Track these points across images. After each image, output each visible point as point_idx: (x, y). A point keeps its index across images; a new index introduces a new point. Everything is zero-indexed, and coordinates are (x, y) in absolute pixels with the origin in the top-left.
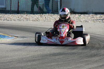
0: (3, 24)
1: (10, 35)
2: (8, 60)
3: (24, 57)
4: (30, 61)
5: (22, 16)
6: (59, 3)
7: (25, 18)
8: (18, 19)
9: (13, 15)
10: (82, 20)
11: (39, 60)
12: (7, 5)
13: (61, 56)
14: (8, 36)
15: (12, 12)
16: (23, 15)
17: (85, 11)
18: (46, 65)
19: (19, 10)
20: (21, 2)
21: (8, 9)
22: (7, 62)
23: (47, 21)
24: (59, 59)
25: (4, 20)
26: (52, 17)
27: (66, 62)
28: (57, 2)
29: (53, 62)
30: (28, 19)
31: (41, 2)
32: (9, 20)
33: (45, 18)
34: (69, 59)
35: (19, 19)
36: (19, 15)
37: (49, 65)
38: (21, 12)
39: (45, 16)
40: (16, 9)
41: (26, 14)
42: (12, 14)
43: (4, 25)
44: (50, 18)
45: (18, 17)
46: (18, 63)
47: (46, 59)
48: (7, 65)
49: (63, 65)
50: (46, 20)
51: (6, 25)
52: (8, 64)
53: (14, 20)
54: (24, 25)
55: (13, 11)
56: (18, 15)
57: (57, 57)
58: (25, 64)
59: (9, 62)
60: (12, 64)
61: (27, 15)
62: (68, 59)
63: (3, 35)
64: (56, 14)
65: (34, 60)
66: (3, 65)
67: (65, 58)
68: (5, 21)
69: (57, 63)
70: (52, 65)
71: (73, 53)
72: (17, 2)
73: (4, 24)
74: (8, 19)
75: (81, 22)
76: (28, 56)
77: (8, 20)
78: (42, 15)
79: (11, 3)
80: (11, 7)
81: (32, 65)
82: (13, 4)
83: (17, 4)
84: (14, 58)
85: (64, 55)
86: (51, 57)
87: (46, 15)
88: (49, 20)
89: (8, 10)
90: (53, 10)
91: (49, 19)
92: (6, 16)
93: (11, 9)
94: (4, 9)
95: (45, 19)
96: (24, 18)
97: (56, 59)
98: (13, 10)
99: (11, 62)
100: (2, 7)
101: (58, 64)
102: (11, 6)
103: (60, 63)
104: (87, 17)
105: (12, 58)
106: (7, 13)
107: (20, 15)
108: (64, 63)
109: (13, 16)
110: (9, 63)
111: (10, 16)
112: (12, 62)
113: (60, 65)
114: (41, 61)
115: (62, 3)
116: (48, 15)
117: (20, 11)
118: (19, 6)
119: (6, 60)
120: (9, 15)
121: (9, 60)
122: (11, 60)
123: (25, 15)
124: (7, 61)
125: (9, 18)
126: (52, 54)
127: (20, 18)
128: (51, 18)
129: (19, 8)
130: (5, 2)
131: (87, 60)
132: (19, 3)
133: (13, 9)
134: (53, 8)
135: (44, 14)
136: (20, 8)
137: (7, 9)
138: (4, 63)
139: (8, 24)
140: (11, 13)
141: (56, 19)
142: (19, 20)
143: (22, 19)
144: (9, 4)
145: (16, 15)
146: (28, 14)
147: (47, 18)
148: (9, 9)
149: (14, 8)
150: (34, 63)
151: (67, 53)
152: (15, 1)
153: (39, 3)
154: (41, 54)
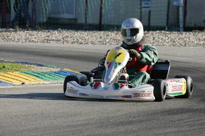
0: (71, 51)
2: (80, 121)
3: (112, 115)
4: (122, 123)
5: (108, 35)
6: (181, 10)
7: (114, 39)
8: (99, 40)
9: (91, 32)
11: (142, 121)
12: (78, 13)
13: (185, 116)
15: (88, 28)
16: (109, 33)
18: (155, 131)
19: (103, 23)
20: (107, 7)
21: (82, 20)
22: (78, 126)
23: (157, 45)
24: (181, 122)
25: (72, 43)
26: (167, 38)
27: (195, 127)
28: (178, 7)
29: (169, 127)
30: (119, 40)
31: (144, 7)
32: (82, 43)
33: (152, 38)
34: (200, 122)
35: (101, 40)
36: (102, 32)
37: (161, 132)
38: (105, 26)
39: (154, 36)
40: (97, 22)
41: (117, 30)
42: (88, 32)
43: (73, 52)
44: (162, 39)
45: (101, 38)
46: (99, 127)
47: (154, 119)
48: (78, 131)
49: (190, 133)
50: (155, 44)
51: (77, 54)
52: (80, 128)
53: (93, 43)
55: (90, 25)
56: (100, 32)
57: (177, 117)
58: (114, 130)
59: (82, 125)
60: (88, 129)
62: (198, 120)
63: (70, 72)
64: (174, 32)
65: (130, 123)
66: (71, 131)
67: (192, 120)
68: (76, 45)
69: (176, 129)
70: (166, 133)
72: (99, 7)
73: (73, 50)
74: (80, 40)
76: (120, 113)
77: (80, 43)
78: (147, 34)
79: (86, 10)
80: (86, 18)
81: (127, 131)
82: (90, 11)
83: (99, 11)
84: (92, 117)
85: (191, 114)
86: (164, 116)
87: (155, 32)
88: (162, 44)
89: (81, 22)
90: (169, 24)
91: (160, 41)
92: (76, 35)
93: (86, 21)
94: (73, 21)
95: (152, 41)
96: (111, 39)
97: (174, 121)
98: (91, 23)
99: (85, 124)
100: (70, 18)
101: (178, 131)
102: (87, 16)
103: (183, 129)
105: (88, 117)
106: (79, 30)
107: (104, 34)
108: (192, 128)
109: (89, 36)
111: (84, 35)
112: (88, 124)
113: (182, 134)
114: (145, 125)
115: (187, 10)
116: (159, 33)
117: (103, 25)
118: (103, 15)
119: (77, 121)
120: (83, 33)
121: (82, 120)
122: (86, 120)
123: (114, 34)
124: (79, 123)
125: (82, 39)
126: (166, 111)
127: (103, 38)
128: (164, 38)
129: (103, 19)
130: (75, 7)
132: (103, 10)
133: (90, 21)
134: (169, 20)
135: (151, 32)
136: (104, 20)
137: (79, 22)
138: (74, 126)
139: (81, 50)
140: (86, 30)
141: (174, 42)
142: (102, 43)
143: (107, 41)
144: (83, 12)
145: (96, 34)
147: (156, 39)
148: (83, 22)
149: (93, 19)
150: (131, 127)
151: (198, 109)
152: (95, 6)
153: (141, 9)
154: (145, 110)
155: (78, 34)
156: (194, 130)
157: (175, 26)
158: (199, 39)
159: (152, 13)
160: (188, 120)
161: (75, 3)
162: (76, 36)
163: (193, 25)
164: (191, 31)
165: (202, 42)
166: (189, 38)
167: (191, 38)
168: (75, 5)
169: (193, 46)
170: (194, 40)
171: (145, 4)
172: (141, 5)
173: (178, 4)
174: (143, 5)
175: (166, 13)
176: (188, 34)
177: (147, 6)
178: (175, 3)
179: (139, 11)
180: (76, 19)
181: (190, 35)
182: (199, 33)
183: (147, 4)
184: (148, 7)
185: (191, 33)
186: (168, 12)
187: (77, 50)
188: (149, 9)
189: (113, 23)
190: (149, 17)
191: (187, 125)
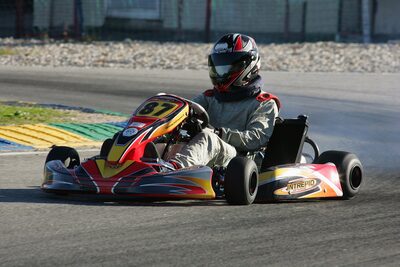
155: (163, 50)
156: (385, 235)
157: (353, 33)
159: (309, 7)
160: (374, 217)
162: (160, 54)
163: (389, 31)
164: (386, 42)
166: (380, 55)
167: (385, 57)
169: (389, 71)
170: (389, 60)
175: (337, 6)
176: (379, 48)
180: (160, 21)
181: (383, 51)
182: (399, 45)
185: (385, 45)
186: (341, 5)
187: (161, 82)
190: (304, 16)
191: (371, 227)
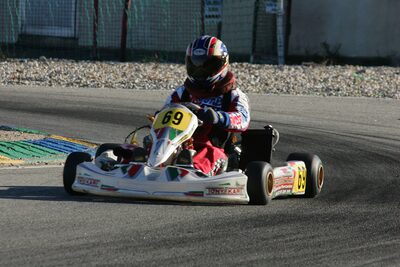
0: (66, 102)
1: (93, 144)
2: (83, 238)
3: (146, 227)
4: (166, 243)
5: (138, 70)
6: (280, 21)
7: (150, 79)
8: (121, 79)
9: (104, 64)
10: (368, 88)
11: (204, 239)
12: (80, 27)
13: (288, 228)
14: (86, 144)
15: (99, 55)
16: (141, 66)
17: (383, 54)
18: (230, 259)
19: (128, 46)
20: (136, 16)
21: (86, 41)
22: (79, 248)
24: (280, 240)
25: (68, 85)
26: (253, 76)
27: (306, 251)
28: (275, 17)
29: (257, 250)
30: (160, 80)
31: (210, 16)
32: (87, 86)
34: (317, 240)
35: (125, 79)
36: (127, 64)
38: (133, 53)
40: (117, 44)
41: (155, 61)
42: (99, 63)
43: (71, 102)
44: (244, 79)
45: (124, 75)
46: (121, 250)
47: (228, 235)
48: (80, 257)
49: (296, 261)
51: (79, 106)
52: (83, 252)
53: (108, 85)
54: (144, 106)
55: (103, 50)
56: (122, 64)
57: (271, 231)
58: (149, 256)
59: (88, 246)
60: (100, 254)
61: (156, 68)
62: (313, 237)
63: (65, 142)
64: (267, 66)
65: (182, 242)
66: (67, 258)
67: (301, 236)
68: (75, 89)
69: (271, 255)
70: (252, 262)
71: (334, 218)
72: (121, 16)
73: (69, 98)
74: (84, 79)
75: (366, 95)
76: (161, 224)
77: (84, 86)
79: (96, 20)
80: (95, 35)
81: (176, 258)
82: (103, 23)
83: (121, 23)
84: (107, 230)
85: (298, 225)
86: (248, 228)
88: (243, 88)
89: (86, 44)
90: (257, 50)
91: (240, 82)
92: (76, 68)
93: (95, 43)
94: (70, 42)
96: (145, 77)
97: (267, 239)
98: (104, 45)
99: (94, 245)
100: (63, 35)
101: (275, 258)
102: (97, 33)
104: (388, 79)
105: (99, 231)
106: (81, 60)
107: (130, 67)
108: (300, 253)
109: (102, 71)
110: (88, 248)
111: (92, 70)
112: (98, 244)
113: (283, 263)
114: (209, 246)
115: (292, 22)
117: (129, 50)
118: (128, 31)
119: (77, 239)
120: (90, 64)
121: (87, 237)
122: (95, 236)
123: (151, 67)
124: (81, 242)
125: (88, 78)
126: (251, 219)
127: (129, 76)
128: (248, 77)
129: (128, 38)
130: (73, 14)
131: (388, 243)
132: (129, 20)
133: (103, 42)
134: (257, 42)
136: (131, 40)
137: (81, 43)
138: (70, 248)
139: (85, 99)
140: (94, 59)
141: (267, 84)
142: (127, 85)
143: (137, 81)
144: (90, 25)
145: (115, 67)
146: (161, 62)
148: (90, 43)
149: (108, 39)
150: (183, 251)
151: (312, 216)
152: (112, 14)
153: (203, 19)
154: (211, 217)
155: (79, 68)
156: (305, 256)
157: (268, 54)
158: (315, 80)
159: (224, 28)
160: (294, 237)
161: (73, 6)
162: (76, 72)
163: (302, 52)
164: (299, 64)
165: (319, 86)
166: (295, 77)
167: (298, 78)
168: (73, 9)
169: (304, 93)
170: (304, 81)
171: (210, 10)
172: (202, 11)
173: (275, 10)
174: (207, 13)
175: (251, 27)
176: (293, 69)
177: (214, 13)
178: (269, 9)
179: (199, 23)
180: (75, 39)
181: (297, 72)
182: (313, 67)
183: (213, 9)
184: (217, 17)
185: (299, 67)
186: (255, 26)
188: (220, 20)
189: (149, 47)
191: (291, 247)
